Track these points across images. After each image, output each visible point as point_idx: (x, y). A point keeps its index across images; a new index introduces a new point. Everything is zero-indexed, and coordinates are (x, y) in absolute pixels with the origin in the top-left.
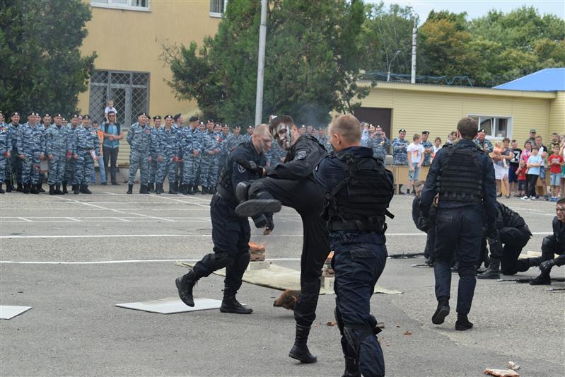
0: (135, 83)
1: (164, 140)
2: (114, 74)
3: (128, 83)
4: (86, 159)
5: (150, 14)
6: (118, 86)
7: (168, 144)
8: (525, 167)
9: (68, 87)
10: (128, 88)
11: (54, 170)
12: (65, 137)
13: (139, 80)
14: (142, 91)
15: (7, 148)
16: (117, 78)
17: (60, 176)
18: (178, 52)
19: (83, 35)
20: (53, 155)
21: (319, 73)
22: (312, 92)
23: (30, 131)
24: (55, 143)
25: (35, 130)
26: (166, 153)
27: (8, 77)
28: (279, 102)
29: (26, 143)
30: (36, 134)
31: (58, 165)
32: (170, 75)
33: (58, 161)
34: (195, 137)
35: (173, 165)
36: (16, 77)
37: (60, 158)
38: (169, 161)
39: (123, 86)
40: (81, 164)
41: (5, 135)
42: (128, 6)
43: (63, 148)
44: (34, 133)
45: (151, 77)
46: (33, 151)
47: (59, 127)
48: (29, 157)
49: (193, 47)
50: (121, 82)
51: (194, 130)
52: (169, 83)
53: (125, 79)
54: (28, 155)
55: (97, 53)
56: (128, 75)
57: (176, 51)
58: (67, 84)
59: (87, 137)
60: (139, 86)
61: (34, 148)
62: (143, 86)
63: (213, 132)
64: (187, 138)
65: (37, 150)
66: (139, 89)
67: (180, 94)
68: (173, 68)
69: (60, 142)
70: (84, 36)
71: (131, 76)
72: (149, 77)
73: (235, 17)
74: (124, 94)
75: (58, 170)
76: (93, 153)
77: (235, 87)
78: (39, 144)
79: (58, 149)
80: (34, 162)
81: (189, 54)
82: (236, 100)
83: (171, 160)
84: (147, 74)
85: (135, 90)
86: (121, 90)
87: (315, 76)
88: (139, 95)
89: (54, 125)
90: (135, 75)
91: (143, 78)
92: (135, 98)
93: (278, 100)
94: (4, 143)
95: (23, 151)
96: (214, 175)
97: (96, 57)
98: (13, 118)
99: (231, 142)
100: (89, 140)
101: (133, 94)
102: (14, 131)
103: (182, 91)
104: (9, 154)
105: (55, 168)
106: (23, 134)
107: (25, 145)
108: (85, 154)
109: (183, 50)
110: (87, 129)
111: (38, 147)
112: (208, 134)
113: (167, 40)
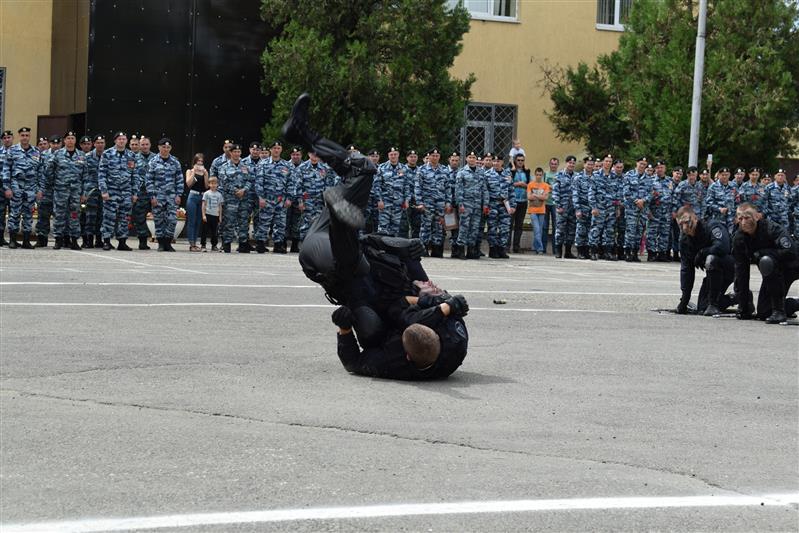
0: (498, 120)
1: (602, 188)
3: (489, 119)
4: (500, 212)
5: (519, 26)
6: (475, 124)
7: (607, 192)
9: (447, 120)
10: (488, 127)
11: (465, 226)
12: (481, 183)
13: (503, 116)
14: (508, 130)
15: (404, 197)
16: (476, 113)
17: (473, 234)
18: (563, 77)
19: (456, 52)
20: (465, 206)
21: (772, 102)
22: (761, 130)
23: (431, 175)
24: (468, 190)
25: (438, 173)
26: (604, 205)
27: (370, 106)
28: (713, 143)
29: (426, 190)
30: (439, 179)
31: (470, 221)
32: (549, 107)
33: (471, 215)
34: (643, 184)
35: (612, 222)
36: (380, 107)
37: (474, 210)
38: (608, 215)
39: (482, 124)
40: (494, 218)
41: (402, 180)
42: (489, 16)
43: (478, 197)
44: (437, 177)
45: (520, 111)
46: (436, 201)
47: (473, 169)
48: (429, 208)
49: (583, 69)
50: (480, 119)
51: (641, 175)
52: (551, 117)
53: (485, 114)
54: (428, 206)
55: (475, 76)
56: (489, 109)
57: (560, 75)
58: (445, 117)
59: (501, 185)
60: (502, 124)
61: (437, 197)
62: (508, 124)
63: (664, 178)
64: (631, 185)
65: (441, 200)
66: (503, 127)
67: (563, 134)
68: (553, 98)
69: (474, 189)
70: (457, 54)
71: (493, 110)
72: (516, 111)
73: (644, 28)
74: (483, 134)
75: (471, 225)
76: (507, 203)
77: (648, 122)
78: (443, 191)
79: (472, 198)
80: (437, 215)
81: (578, 80)
82: (649, 140)
83: (611, 214)
84: (514, 108)
85: (498, 129)
86: (480, 129)
87: (766, 108)
88: (503, 136)
89: (467, 167)
90: (499, 108)
91: (508, 112)
92: (497, 140)
93: (712, 139)
94: (400, 190)
95: (422, 200)
96: (664, 236)
97: (474, 80)
98: (409, 159)
99: (686, 191)
100: (503, 188)
101: (495, 135)
102: (411, 175)
103: (566, 130)
104: (407, 205)
105: (467, 223)
106: (423, 178)
107: (426, 193)
108: (498, 206)
109: (570, 73)
110: (500, 173)
111: (442, 196)
112: (659, 180)
113: (546, 60)
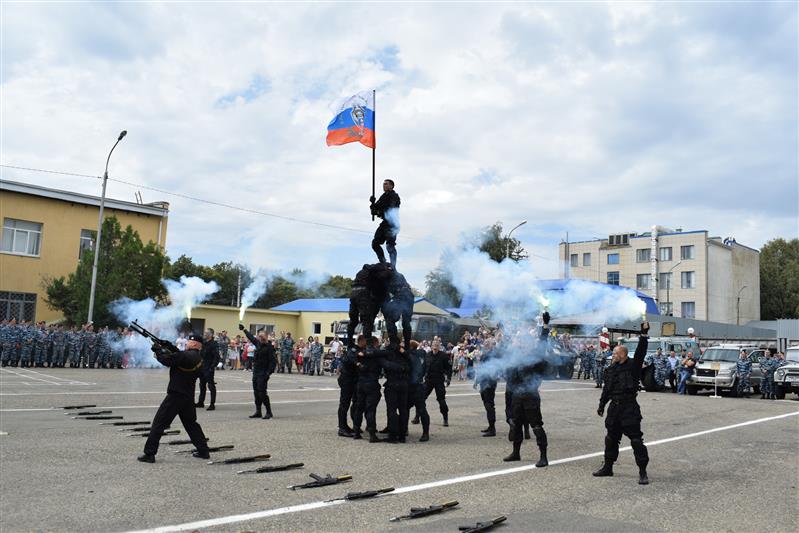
0: (27, 300)
2: (13, 294)
3: (22, 299)
5: (40, 259)
6: (15, 301)
8: (247, 352)
10: (22, 303)
13: (30, 298)
14: (31, 304)
16: (15, 296)
18: (52, 282)
32: (46, 297)
39: (19, 301)
42: (25, 254)
45: (37, 296)
49: (62, 279)
50: (17, 299)
52: (45, 300)
53: (20, 297)
57: (50, 282)
62: (32, 302)
66: (29, 303)
67: (51, 307)
68: (49, 293)
71: (25, 295)
74: (19, 306)
77: (83, 303)
81: (59, 283)
84: (35, 295)
85: (26, 304)
86: (17, 304)
88: (29, 307)
90: (27, 295)
91: (32, 297)
92: (26, 309)
101: (25, 306)
103: (54, 305)
109: (55, 281)
113: (45, 275)
